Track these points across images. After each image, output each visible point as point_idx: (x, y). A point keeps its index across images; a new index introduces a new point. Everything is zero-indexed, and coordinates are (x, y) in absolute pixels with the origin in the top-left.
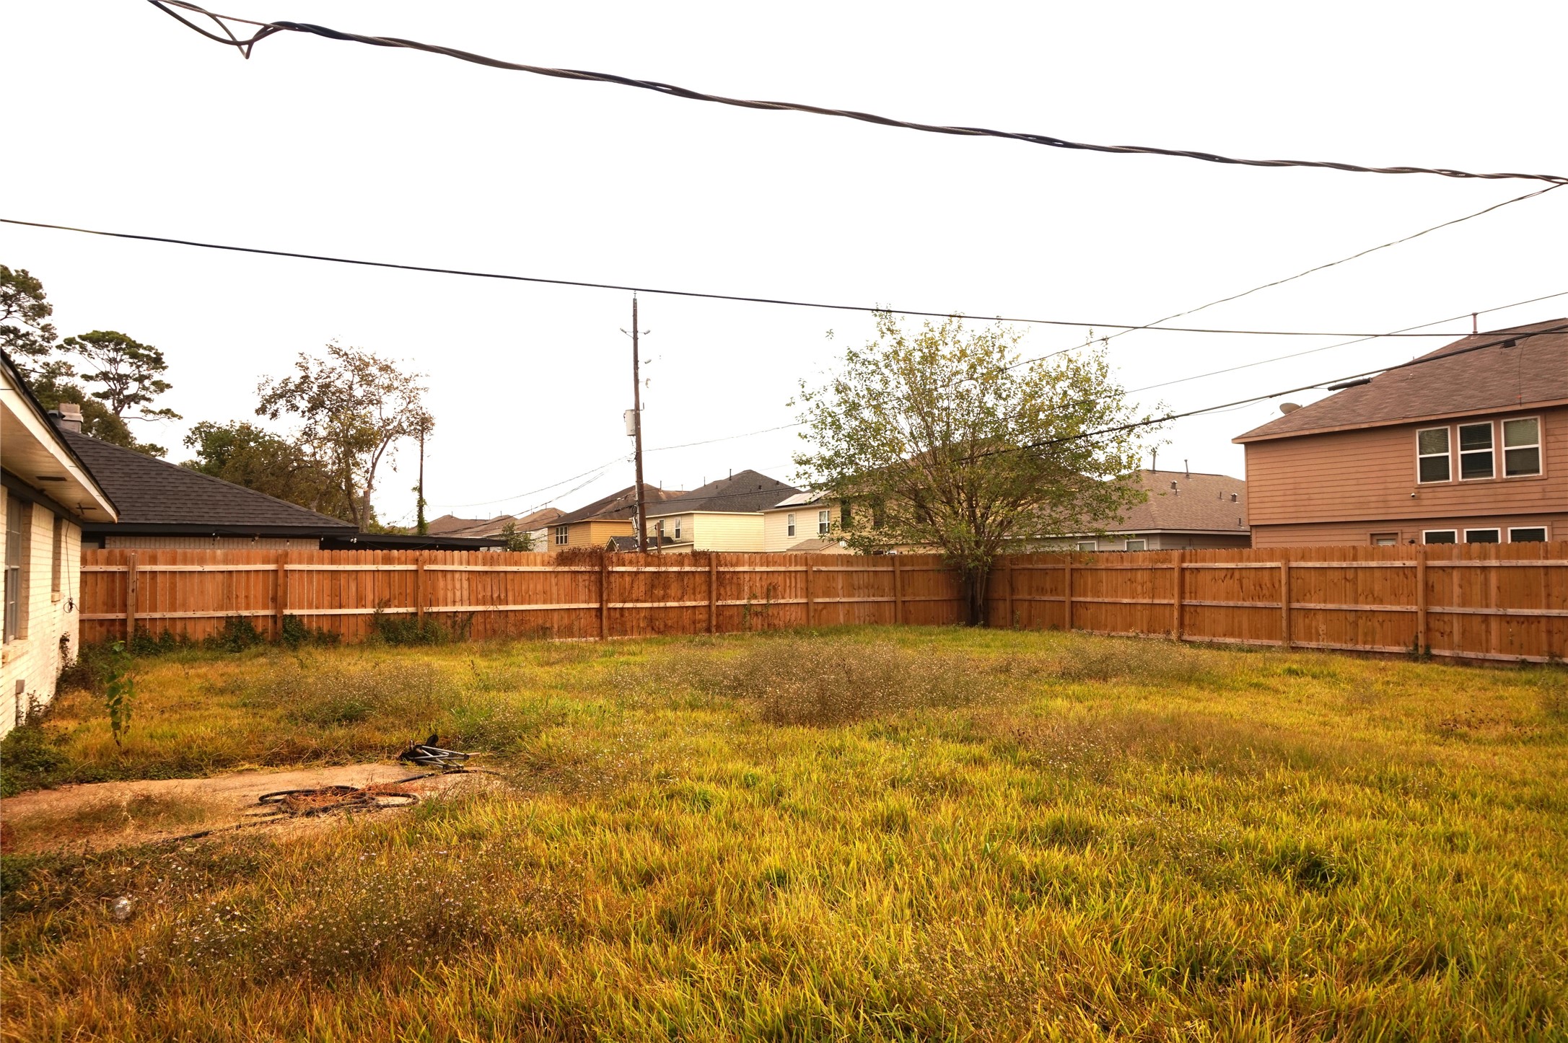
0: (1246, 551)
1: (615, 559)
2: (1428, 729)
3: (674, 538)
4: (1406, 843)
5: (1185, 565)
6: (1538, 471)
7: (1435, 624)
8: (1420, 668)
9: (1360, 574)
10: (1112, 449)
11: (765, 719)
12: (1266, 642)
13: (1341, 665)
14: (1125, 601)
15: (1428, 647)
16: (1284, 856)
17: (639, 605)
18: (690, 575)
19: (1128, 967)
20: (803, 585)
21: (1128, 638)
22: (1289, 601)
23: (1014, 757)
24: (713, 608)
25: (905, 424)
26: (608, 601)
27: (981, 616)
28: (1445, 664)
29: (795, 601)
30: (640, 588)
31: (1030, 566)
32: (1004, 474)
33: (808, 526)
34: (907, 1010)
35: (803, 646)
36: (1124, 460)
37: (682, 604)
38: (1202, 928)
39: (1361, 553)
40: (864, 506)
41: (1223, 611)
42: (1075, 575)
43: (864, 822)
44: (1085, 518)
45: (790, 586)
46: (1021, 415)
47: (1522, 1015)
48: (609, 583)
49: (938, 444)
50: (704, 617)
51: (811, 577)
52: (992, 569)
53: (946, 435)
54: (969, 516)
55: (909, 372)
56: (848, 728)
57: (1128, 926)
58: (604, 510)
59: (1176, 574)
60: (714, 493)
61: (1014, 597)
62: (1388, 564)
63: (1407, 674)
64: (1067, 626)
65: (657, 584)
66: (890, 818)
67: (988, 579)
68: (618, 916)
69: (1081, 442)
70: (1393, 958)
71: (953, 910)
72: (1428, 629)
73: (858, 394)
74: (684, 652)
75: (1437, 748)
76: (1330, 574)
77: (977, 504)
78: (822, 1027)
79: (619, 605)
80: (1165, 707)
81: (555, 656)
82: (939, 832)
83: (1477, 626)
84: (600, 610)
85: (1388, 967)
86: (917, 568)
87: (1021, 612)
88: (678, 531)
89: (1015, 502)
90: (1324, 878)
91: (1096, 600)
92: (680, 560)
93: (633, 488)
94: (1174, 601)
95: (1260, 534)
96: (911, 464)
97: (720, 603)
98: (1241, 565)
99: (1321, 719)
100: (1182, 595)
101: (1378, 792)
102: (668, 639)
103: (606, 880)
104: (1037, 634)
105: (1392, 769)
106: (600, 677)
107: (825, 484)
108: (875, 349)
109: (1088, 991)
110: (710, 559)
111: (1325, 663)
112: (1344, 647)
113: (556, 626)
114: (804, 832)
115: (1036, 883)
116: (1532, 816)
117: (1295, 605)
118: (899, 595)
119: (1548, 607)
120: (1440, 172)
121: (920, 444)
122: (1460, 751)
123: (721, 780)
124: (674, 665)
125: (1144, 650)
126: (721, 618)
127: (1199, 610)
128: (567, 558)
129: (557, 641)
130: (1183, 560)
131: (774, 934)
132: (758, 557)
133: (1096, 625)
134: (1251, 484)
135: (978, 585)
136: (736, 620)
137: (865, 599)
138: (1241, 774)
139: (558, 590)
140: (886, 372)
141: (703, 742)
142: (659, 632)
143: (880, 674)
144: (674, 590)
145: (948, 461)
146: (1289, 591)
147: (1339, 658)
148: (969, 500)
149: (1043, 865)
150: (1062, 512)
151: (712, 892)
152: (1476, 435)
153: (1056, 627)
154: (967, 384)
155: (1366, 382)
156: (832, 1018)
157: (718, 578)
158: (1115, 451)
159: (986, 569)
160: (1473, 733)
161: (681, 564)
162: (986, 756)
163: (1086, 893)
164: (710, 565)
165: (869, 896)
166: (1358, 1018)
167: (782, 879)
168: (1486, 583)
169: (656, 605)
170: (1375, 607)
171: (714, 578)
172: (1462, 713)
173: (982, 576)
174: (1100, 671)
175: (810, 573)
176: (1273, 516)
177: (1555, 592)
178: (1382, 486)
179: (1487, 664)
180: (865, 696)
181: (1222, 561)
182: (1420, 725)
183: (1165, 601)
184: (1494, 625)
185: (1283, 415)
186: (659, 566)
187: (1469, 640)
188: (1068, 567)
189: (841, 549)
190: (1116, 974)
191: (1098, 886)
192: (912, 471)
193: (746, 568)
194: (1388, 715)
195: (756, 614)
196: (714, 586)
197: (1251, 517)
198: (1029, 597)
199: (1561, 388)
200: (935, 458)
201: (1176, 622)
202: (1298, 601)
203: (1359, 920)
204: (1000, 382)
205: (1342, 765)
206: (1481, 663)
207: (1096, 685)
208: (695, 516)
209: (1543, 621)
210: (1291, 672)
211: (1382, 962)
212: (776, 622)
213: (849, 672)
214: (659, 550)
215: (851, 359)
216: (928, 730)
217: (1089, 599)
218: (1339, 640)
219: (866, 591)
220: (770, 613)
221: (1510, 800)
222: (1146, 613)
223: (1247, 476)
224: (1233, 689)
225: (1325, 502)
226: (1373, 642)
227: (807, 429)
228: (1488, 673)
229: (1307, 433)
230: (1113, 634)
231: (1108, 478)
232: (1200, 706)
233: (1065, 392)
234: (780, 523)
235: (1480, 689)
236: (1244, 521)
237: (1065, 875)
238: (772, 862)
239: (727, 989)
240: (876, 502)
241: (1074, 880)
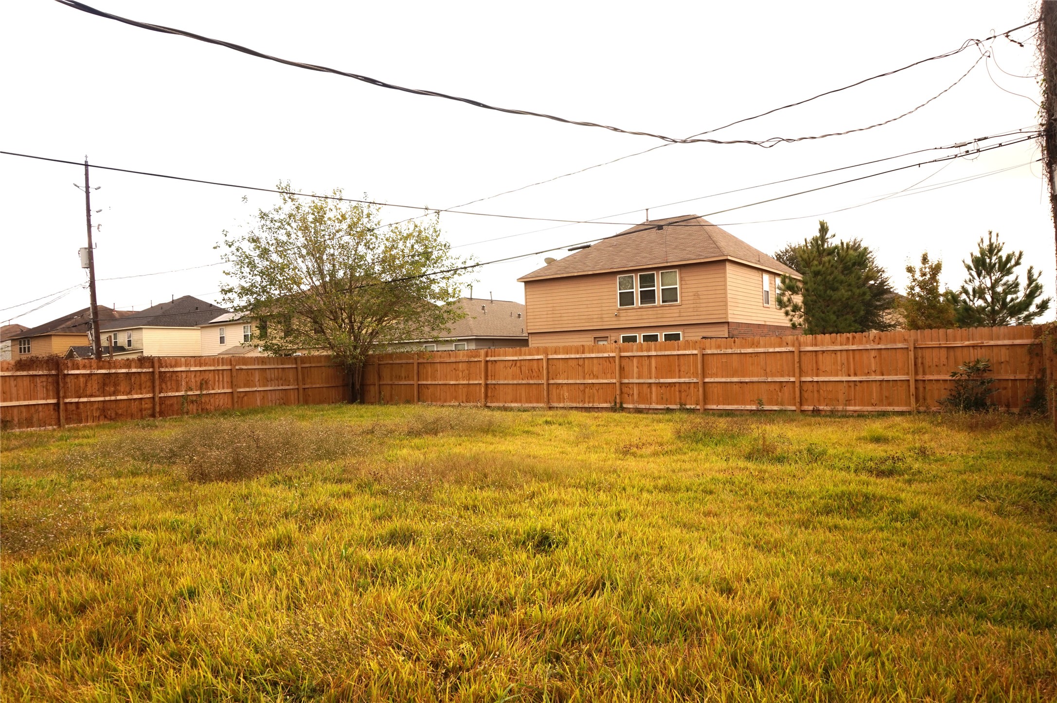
0: (523, 349)
1: (70, 364)
2: (616, 451)
3: (127, 347)
4: (595, 518)
5: (488, 359)
6: (677, 301)
7: (625, 390)
8: (617, 416)
9: (586, 361)
10: (443, 284)
11: (192, 479)
12: (535, 405)
13: (577, 417)
14: (452, 382)
15: (621, 403)
16: (528, 535)
17: (93, 399)
18: (137, 375)
19: (427, 617)
20: (229, 380)
21: (453, 406)
22: (548, 379)
23: (370, 490)
24: (157, 399)
25: (304, 265)
26: (65, 397)
27: (359, 396)
28: (630, 413)
29: (223, 391)
30: (94, 386)
31: (391, 362)
32: (373, 301)
33: (235, 337)
34: (276, 671)
35: (226, 424)
36: (450, 291)
37: (130, 397)
38: (475, 586)
39: (586, 349)
40: (274, 323)
41: (510, 386)
42: (420, 366)
43: (260, 546)
44: (427, 329)
45: (218, 381)
46: (383, 261)
47: (639, 607)
48: (65, 383)
49: (328, 279)
50: (149, 406)
51: (234, 374)
52: (366, 364)
53: (332, 274)
54: (350, 329)
55: (305, 229)
56: (256, 480)
57: (430, 592)
58: (63, 326)
59: (483, 364)
60: (160, 312)
61: (381, 383)
62: (600, 355)
63: (609, 419)
64: (416, 400)
65: (108, 382)
66: (279, 541)
67: (363, 372)
68: (51, 642)
69: (424, 279)
70: (579, 587)
71: (318, 598)
72: (622, 392)
73: (268, 243)
74: (129, 433)
75: (620, 462)
76: (570, 363)
77: (355, 321)
78: (212, 694)
79: (76, 400)
80: (471, 449)
81: (15, 443)
82: (313, 546)
83: (645, 389)
84: (57, 405)
85: (576, 593)
86: (313, 365)
87: (386, 392)
88: (129, 342)
89: (381, 319)
90: (550, 546)
91: (434, 383)
92: (128, 364)
93: (89, 309)
94: (482, 382)
95: (533, 338)
96: (308, 293)
97: (162, 395)
98: (521, 358)
99: (561, 450)
100: (486, 378)
101: (585, 491)
102: (119, 424)
103: (43, 616)
104: (395, 407)
105: (594, 476)
106: (54, 458)
107: (245, 307)
108: (280, 212)
109: (401, 636)
110: (153, 363)
111: (566, 416)
112: (578, 405)
113: (16, 419)
114: (214, 557)
115: (374, 572)
116: (660, 496)
117: (551, 382)
118: (301, 384)
119: (679, 377)
120: (608, 127)
121: (314, 279)
122: (631, 463)
123: (152, 527)
124: (121, 444)
125: (461, 414)
126: (163, 406)
127: (496, 387)
128: (25, 365)
129: (17, 431)
130: (487, 356)
131: (182, 634)
132: (193, 360)
133: (434, 399)
134: (528, 307)
135: (357, 376)
136: (176, 407)
137: (276, 388)
138: (510, 488)
139: (18, 390)
140: (289, 228)
141: (139, 500)
142: (111, 419)
143: (281, 440)
144: (123, 386)
145: (334, 291)
146: (548, 373)
147: (575, 412)
148: (350, 318)
149: (380, 560)
150: (412, 325)
151: (135, 611)
152: (648, 280)
153: (408, 401)
154: (347, 239)
155: (588, 246)
156: (220, 687)
157: (160, 376)
158: (444, 285)
159: (361, 364)
160: (639, 452)
161: (129, 367)
162: (352, 491)
163: (407, 574)
164: (153, 367)
165: (257, 596)
166: (557, 624)
167: (192, 594)
168: (650, 363)
169: (107, 398)
170: (594, 381)
171: (157, 376)
172: (635, 440)
173: (359, 370)
174: (433, 429)
175: (234, 371)
176: (541, 327)
177: (682, 369)
178: (599, 309)
179: (650, 411)
180: (269, 456)
181: (510, 355)
182: (613, 450)
183: (476, 382)
184: (654, 389)
185: (546, 265)
186: (110, 369)
187: (642, 398)
188: (415, 362)
189: (258, 353)
190: (419, 623)
191: (414, 568)
192: (308, 298)
193: (183, 369)
194: (597, 444)
195: (192, 402)
196: (157, 383)
197: (529, 328)
198: (390, 383)
199: (687, 254)
200: (325, 289)
201: (483, 395)
202: (553, 379)
203: (565, 568)
204: (368, 237)
205: (567, 476)
206: (647, 411)
207: (430, 438)
208: (144, 330)
209: (677, 385)
210: (547, 422)
211: (573, 590)
212: (208, 407)
213: (257, 440)
214: (111, 356)
215: (262, 217)
216: (314, 477)
217: (429, 382)
218: (575, 402)
219: (276, 382)
220: (203, 401)
221: (651, 488)
222: (465, 390)
223: (526, 302)
224: (513, 435)
225: (570, 318)
226: (593, 402)
227: (230, 267)
228: (650, 416)
229: (559, 276)
230: (445, 404)
231: (440, 303)
232: (491, 448)
233: (413, 246)
234: (214, 335)
235: (646, 426)
236: (525, 331)
237: (394, 563)
238: (185, 582)
239: (140, 681)
240: (285, 319)
241: (400, 567)
